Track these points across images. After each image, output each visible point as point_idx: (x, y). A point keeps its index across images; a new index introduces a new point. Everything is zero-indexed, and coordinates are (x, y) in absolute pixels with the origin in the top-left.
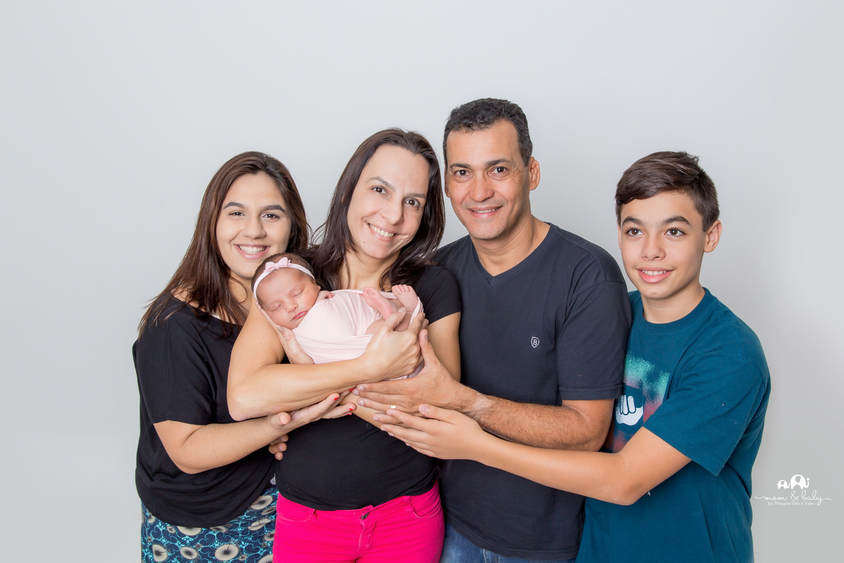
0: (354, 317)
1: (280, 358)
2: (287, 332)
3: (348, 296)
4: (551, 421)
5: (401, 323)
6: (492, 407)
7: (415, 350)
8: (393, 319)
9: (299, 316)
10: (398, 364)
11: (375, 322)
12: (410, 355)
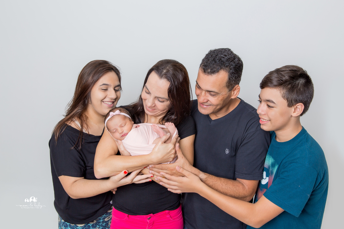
0: (148, 136)
1: (116, 152)
2: (119, 141)
3: (146, 126)
4: (231, 187)
5: (168, 140)
6: (206, 178)
7: (173, 151)
8: (164, 138)
9: (124, 135)
10: (166, 157)
11: (157, 138)
12: (171, 153)
